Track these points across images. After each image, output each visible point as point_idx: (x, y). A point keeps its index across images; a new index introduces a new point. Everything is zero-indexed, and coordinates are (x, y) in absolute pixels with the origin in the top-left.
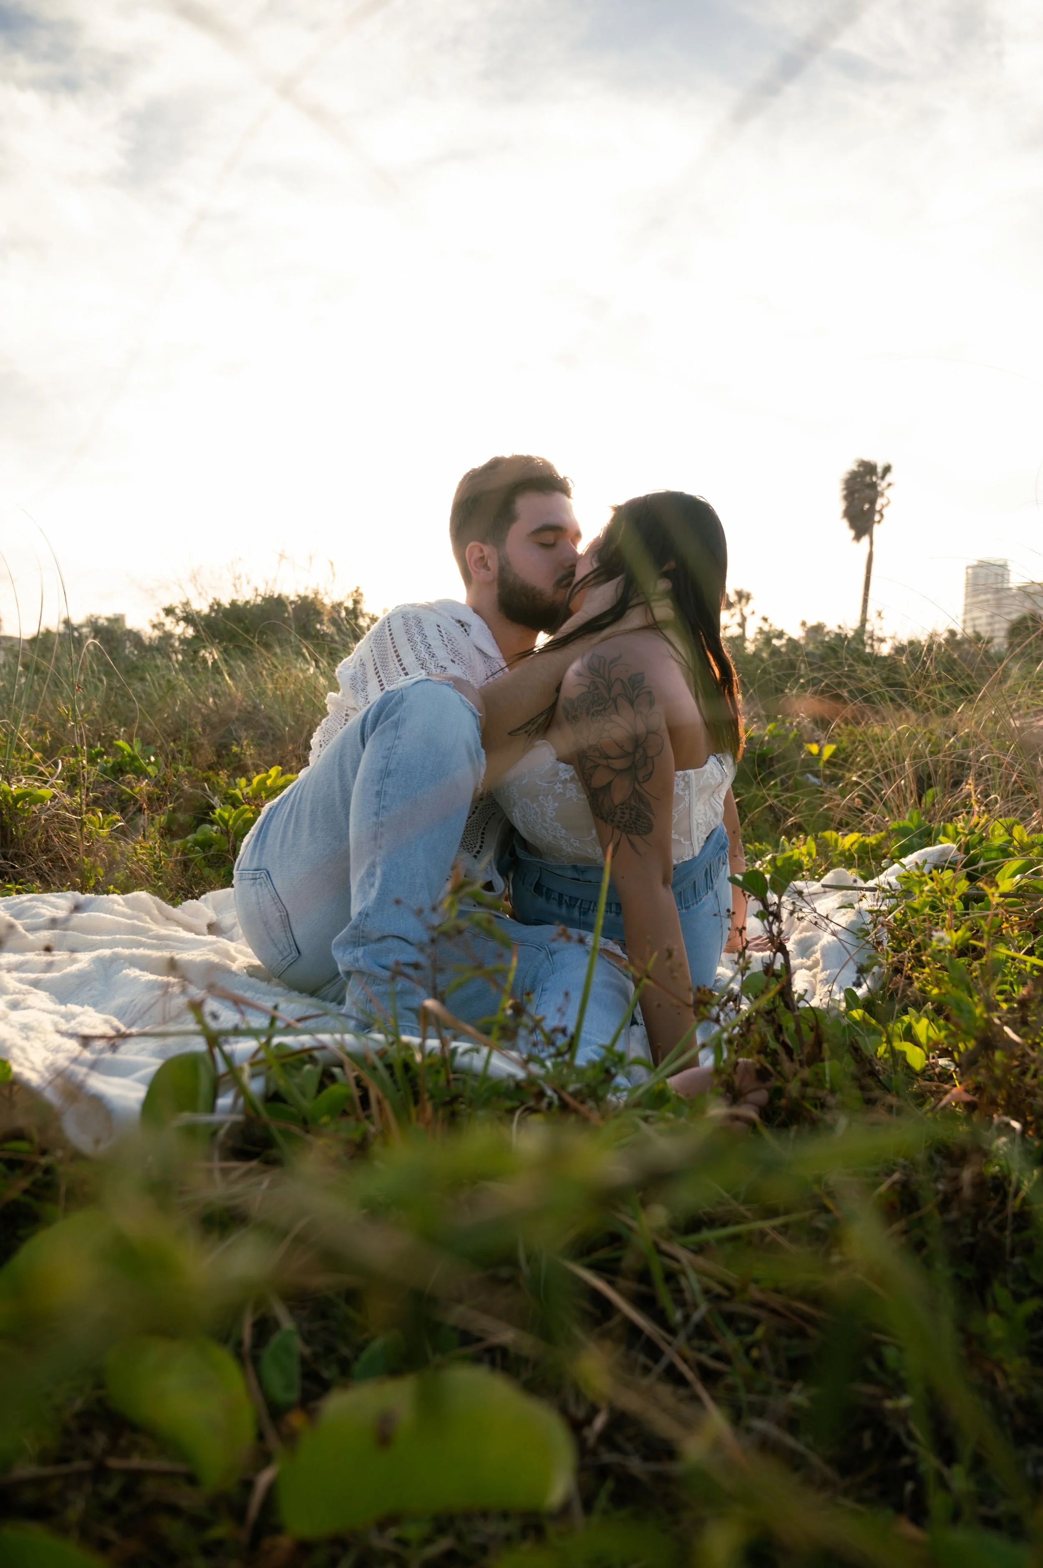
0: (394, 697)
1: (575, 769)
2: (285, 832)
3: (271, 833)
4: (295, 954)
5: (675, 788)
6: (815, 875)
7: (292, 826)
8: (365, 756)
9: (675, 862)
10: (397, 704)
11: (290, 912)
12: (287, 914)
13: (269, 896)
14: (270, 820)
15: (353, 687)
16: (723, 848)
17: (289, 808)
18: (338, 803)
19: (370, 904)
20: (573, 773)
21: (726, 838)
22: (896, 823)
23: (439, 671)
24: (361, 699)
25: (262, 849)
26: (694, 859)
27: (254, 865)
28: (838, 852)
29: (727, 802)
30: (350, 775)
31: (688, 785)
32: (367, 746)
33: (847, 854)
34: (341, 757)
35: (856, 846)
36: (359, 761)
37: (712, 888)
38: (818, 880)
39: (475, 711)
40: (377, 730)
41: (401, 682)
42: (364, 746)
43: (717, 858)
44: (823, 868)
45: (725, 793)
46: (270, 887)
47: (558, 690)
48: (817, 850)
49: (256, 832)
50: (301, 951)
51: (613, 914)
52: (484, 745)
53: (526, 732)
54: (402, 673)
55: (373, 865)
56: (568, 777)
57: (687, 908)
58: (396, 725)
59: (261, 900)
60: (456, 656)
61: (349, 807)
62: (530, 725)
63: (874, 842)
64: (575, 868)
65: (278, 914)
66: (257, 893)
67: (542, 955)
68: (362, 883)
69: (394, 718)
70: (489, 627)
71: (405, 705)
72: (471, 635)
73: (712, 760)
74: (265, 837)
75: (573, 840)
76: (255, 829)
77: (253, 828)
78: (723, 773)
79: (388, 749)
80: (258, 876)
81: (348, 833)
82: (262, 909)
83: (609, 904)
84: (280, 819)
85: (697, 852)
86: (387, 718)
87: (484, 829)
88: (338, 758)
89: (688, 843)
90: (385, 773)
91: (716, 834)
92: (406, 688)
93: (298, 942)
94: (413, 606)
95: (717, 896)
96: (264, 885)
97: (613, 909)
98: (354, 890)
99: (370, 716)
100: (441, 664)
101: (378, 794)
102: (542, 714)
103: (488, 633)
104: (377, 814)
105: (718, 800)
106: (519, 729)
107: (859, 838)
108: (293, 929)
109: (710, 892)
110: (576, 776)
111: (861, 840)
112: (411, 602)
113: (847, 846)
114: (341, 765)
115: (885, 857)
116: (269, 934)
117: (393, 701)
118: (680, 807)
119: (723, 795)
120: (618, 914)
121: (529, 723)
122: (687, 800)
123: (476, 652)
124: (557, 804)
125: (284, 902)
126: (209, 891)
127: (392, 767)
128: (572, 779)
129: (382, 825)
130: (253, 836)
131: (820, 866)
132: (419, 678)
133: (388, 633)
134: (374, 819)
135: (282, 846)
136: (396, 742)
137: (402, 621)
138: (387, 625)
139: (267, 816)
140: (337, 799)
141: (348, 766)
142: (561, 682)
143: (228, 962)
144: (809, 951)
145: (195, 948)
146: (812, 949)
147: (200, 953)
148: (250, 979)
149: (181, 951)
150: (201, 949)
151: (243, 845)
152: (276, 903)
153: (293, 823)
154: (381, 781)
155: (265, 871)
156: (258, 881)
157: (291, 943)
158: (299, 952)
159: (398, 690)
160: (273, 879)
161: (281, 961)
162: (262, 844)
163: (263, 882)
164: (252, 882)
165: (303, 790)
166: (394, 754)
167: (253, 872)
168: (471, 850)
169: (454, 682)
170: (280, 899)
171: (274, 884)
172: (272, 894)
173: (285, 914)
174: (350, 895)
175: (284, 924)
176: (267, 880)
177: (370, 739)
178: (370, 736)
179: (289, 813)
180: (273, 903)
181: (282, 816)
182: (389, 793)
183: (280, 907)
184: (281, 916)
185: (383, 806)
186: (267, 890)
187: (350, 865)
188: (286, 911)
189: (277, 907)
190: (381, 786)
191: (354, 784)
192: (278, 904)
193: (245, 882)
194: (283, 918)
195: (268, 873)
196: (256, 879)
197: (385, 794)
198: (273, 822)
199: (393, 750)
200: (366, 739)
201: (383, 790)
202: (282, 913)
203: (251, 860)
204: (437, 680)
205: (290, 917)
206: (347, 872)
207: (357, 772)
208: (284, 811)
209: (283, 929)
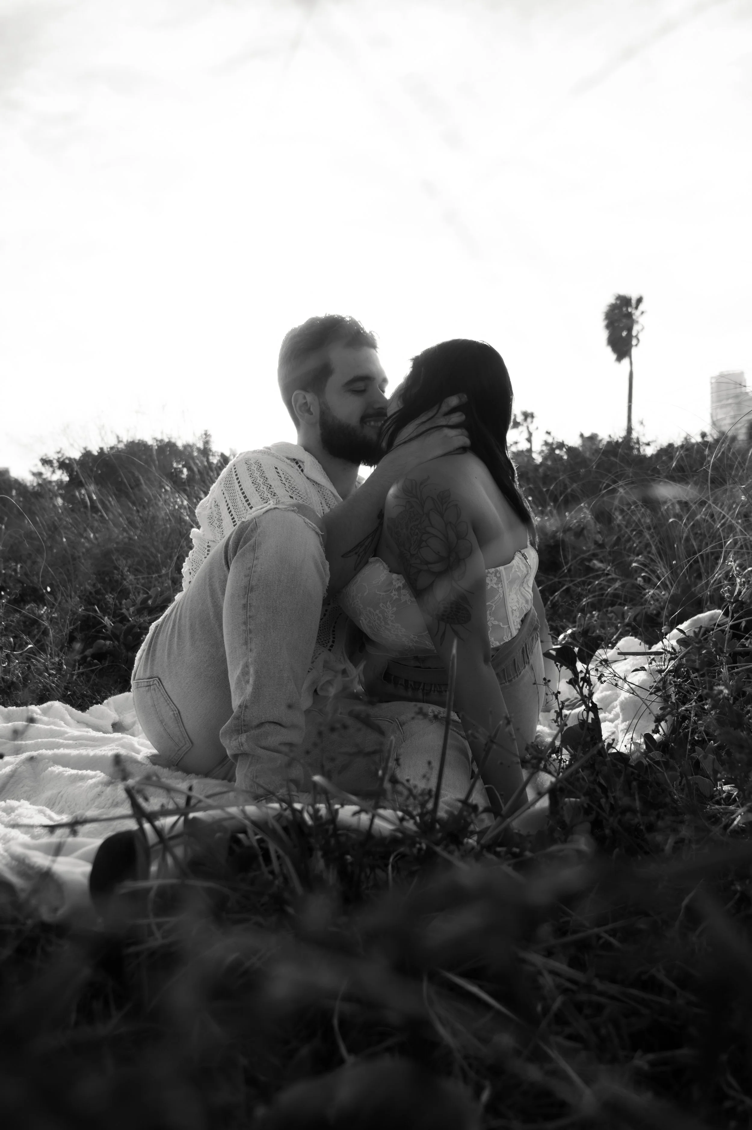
0: (249, 525)
1: (403, 577)
2: (170, 646)
3: (159, 647)
4: (189, 744)
6: (610, 643)
7: (176, 639)
8: (230, 576)
9: (494, 645)
10: (251, 532)
11: (180, 711)
12: (179, 712)
13: (162, 699)
14: (157, 636)
15: (211, 523)
16: (535, 629)
19: (247, 698)
24: (219, 533)
25: (153, 660)
26: (513, 640)
27: (148, 675)
30: (220, 593)
31: (500, 579)
32: (231, 568)
33: (633, 623)
34: (210, 579)
35: (640, 617)
36: (226, 580)
37: (529, 663)
38: (614, 647)
39: (318, 530)
40: (238, 554)
42: (229, 568)
43: (531, 639)
44: (614, 637)
46: (162, 691)
50: (194, 742)
52: (327, 558)
53: (356, 554)
55: (246, 666)
56: (400, 585)
57: (510, 681)
58: (254, 548)
59: (156, 703)
60: (294, 492)
64: (416, 658)
65: (171, 713)
66: (152, 697)
67: (394, 727)
68: (239, 681)
69: (251, 542)
70: (319, 462)
71: (259, 531)
72: (305, 470)
73: (518, 556)
78: (527, 565)
79: (249, 568)
80: (151, 683)
81: (223, 640)
82: (158, 710)
84: (165, 633)
85: (514, 634)
86: (245, 543)
87: (334, 627)
88: (208, 580)
89: (506, 627)
90: (249, 589)
91: (529, 618)
92: (259, 517)
93: (189, 734)
94: (254, 452)
95: (533, 669)
96: (157, 690)
98: (232, 687)
99: (231, 543)
100: (282, 500)
101: (245, 606)
102: (368, 537)
103: (319, 466)
104: (245, 623)
105: (526, 588)
106: (350, 552)
108: (185, 724)
109: (527, 666)
112: (252, 449)
114: (211, 585)
115: (664, 624)
116: (165, 730)
117: (249, 529)
118: (496, 598)
119: (530, 584)
122: (500, 592)
123: (311, 483)
125: (175, 702)
126: (110, 696)
127: (253, 583)
129: (251, 631)
132: (268, 507)
133: (235, 478)
134: (243, 627)
135: (169, 656)
136: (255, 562)
137: (245, 466)
138: (233, 471)
140: (211, 613)
141: (217, 585)
143: (133, 754)
144: (609, 708)
145: (104, 745)
146: (612, 705)
147: (111, 748)
148: (153, 766)
149: (95, 748)
150: (111, 745)
151: (137, 658)
152: (168, 704)
153: (176, 637)
154: (246, 596)
155: (157, 678)
156: (152, 687)
157: (184, 736)
158: (192, 743)
159: (252, 520)
160: (164, 684)
161: (178, 751)
162: (152, 656)
163: (156, 688)
164: (147, 688)
165: (182, 608)
166: (254, 572)
167: (148, 680)
168: (326, 645)
169: (298, 508)
170: (172, 701)
171: (166, 688)
172: (165, 696)
173: (177, 712)
174: (230, 692)
175: (177, 720)
176: (160, 685)
177: (233, 562)
178: (233, 559)
179: (172, 629)
180: (166, 704)
181: (167, 633)
182: (254, 604)
183: (172, 707)
184: (174, 714)
185: (249, 616)
186: (160, 693)
187: (227, 667)
188: (178, 710)
189: (170, 707)
190: (246, 599)
191: (223, 600)
192: (170, 705)
193: (141, 687)
194: (176, 715)
195: (159, 679)
196: (150, 686)
197: (250, 606)
198: (160, 638)
199: (253, 569)
200: (229, 562)
201: (249, 602)
202: (175, 712)
203: (145, 671)
204: (284, 507)
205: (182, 714)
206: (225, 673)
207: (225, 590)
208: (167, 628)
209: (177, 725)
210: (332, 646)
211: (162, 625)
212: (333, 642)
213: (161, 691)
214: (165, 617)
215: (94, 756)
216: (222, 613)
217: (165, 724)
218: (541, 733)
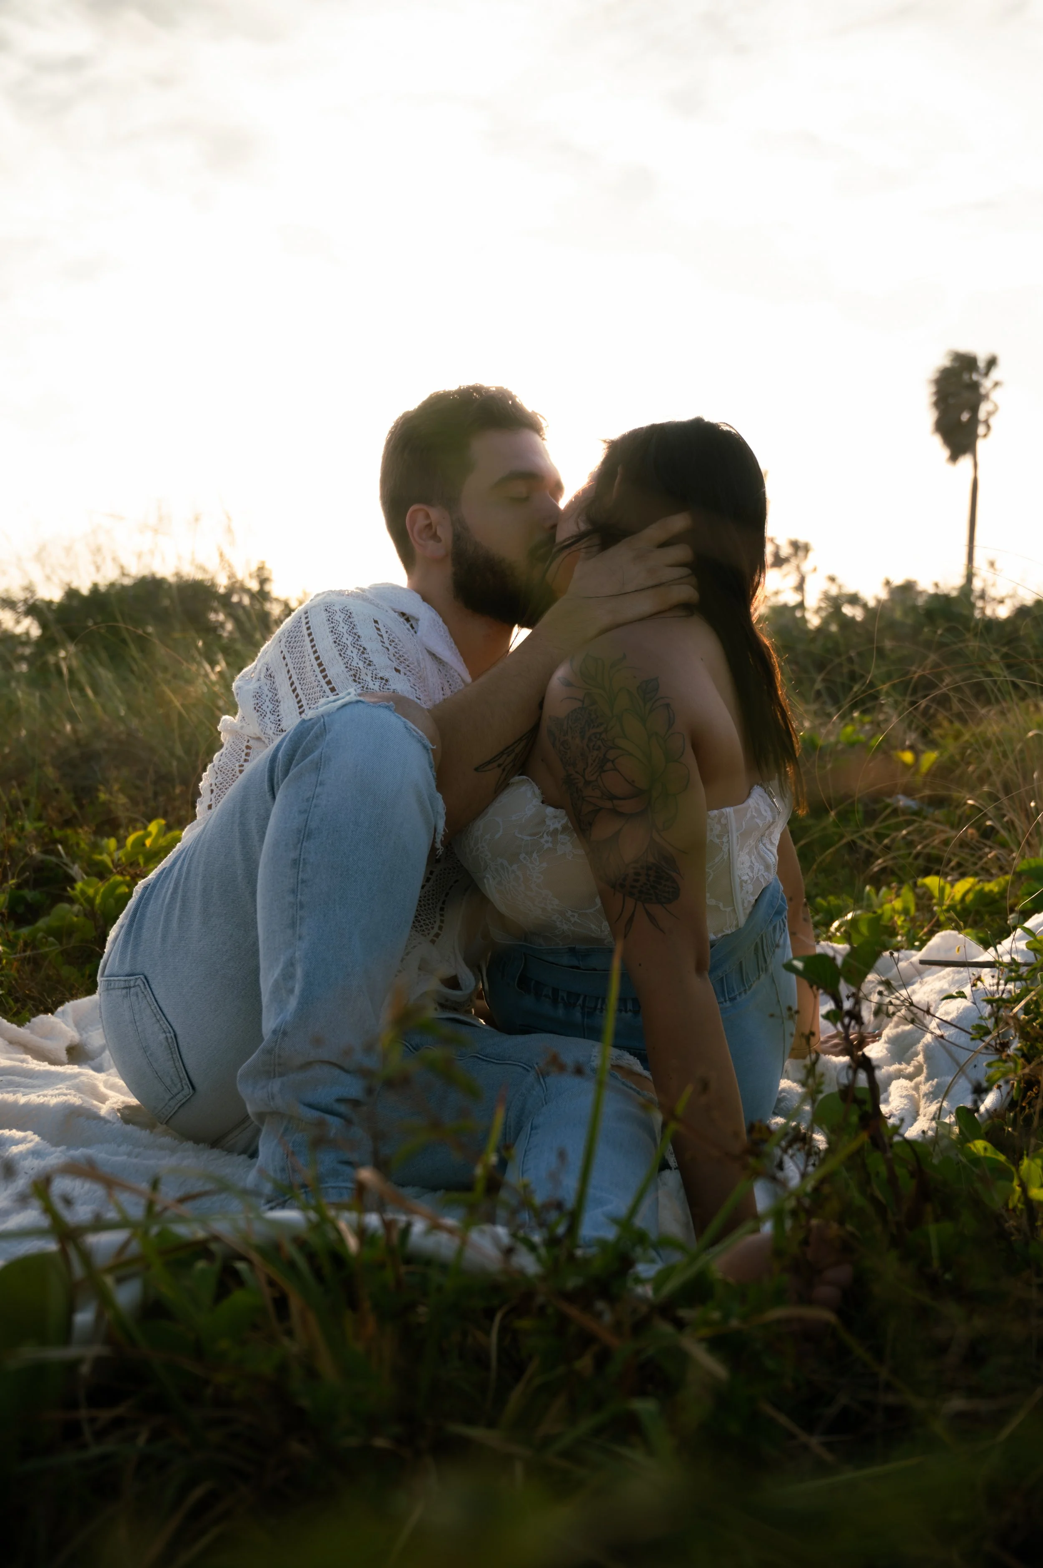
0: (313, 727)
1: (568, 814)
2: (167, 920)
3: (147, 923)
4: (187, 1090)
5: (708, 833)
6: (916, 941)
7: (177, 911)
8: (275, 810)
9: (712, 937)
10: (317, 737)
11: (178, 1032)
12: (175, 1036)
13: (148, 1012)
14: (146, 904)
15: (257, 708)
16: (779, 913)
17: (172, 885)
18: (240, 878)
19: (288, 1018)
20: (565, 820)
21: (782, 899)
22: (1025, 862)
23: (377, 684)
24: (270, 725)
25: (136, 945)
26: (739, 931)
27: (127, 968)
28: (944, 907)
29: (782, 849)
30: (257, 838)
31: (726, 830)
32: (278, 797)
33: (959, 907)
34: (242, 814)
35: (970, 897)
36: (268, 818)
37: (766, 970)
38: (919, 949)
39: (425, 743)
40: (290, 775)
41: (325, 705)
42: (274, 797)
43: (771, 928)
44: (926, 930)
45: (779, 836)
46: (150, 998)
47: (541, 705)
48: (917, 905)
49: (127, 922)
50: (196, 1085)
51: (630, 1014)
52: (439, 788)
53: (499, 766)
54: (326, 688)
55: (291, 963)
56: (559, 826)
57: (732, 1000)
58: (317, 767)
59: (137, 1017)
60: (401, 664)
61: (256, 881)
62: (505, 756)
63: (996, 890)
64: (572, 951)
65: (162, 1036)
66: (131, 1007)
67: (531, 1077)
68: (276, 989)
69: (314, 756)
70: (445, 621)
71: (328, 737)
72: (419, 633)
73: (757, 791)
74: (140, 928)
75: (570, 912)
76: (127, 915)
77: (121, 916)
78: (772, 807)
79: (308, 800)
80: (132, 983)
81: (256, 918)
82: (140, 1029)
83: (622, 1000)
84: (160, 901)
85: (742, 920)
86: (304, 756)
87: (444, 903)
88: (238, 815)
89: (729, 909)
90: (304, 834)
91: (767, 896)
92: (329, 714)
93: (191, 1074)
94: (340, 593)
95: (773, 981)
96: (141, 995)
97: (630, 1006)
98: (265, 998)
99: (280, 755)
100: (381, 675)
101: (295, 863)
102: (521, 739)
103: (443, 628)
104: (294, 892)
105: (769, 846)
106: (489, 762)
107: (973, 885)
108: (183, 1056)
109: (763, 976)
110: (570, 825)
111: (978, 888)
112: (337, 588)
113: (958, 897)
114: (242, 824)
115: (1012, 911)
116: (150, 1064)
117: (312, 733)
118: (717, 860)
119: (776, 838)
120: (636, 1012)
121: (502, 753)
122: (725, 849)
123: (428, 657)
124: (545, 865)
125: (169, 1019)
127: (313, 825)
128: (565, 829)
129: (302, 906)
130: (122, 927)
131: (922, 927)
132: (347, 699)
133: (306, 632)
134: (290, 898)
135: (164, 938)
136: (318, 790)
137: (325, 615)
138: (304, 621)
139: (141, 898)
140: (239, 872)
141: (253, 826)
142: (543, 698)
143: (95, 1102)
144: (909, 1053)
145: (47, 1086)
146: (913, 1050)
147: (57, 1092)
148: (125, 1126)
149: (27, 1090)
150: (58, 1086)
151: (110, 938)
152: (158, 1021)
153: (178, 908)
154: (299, 845)
155: (141, 976)
156: (133, 990)
157: (181, 1075)
158: (193, 1088)
159: (318, 718)
160: (153, 986)
161: (169, 1100)
162: (135, 938)
163: (140, 992)
164: (124, 991)
165: (191, 860)
166: (315, 806)
167: (126, 978)
168: (427, 932)
169: (396, 704)
170: (164, 1015)
171: (156, 993)
172: (153, 1007)
173: (172, 1035)
174: (261, 1006)
175: (170, 1049)
176: (145, 988)
177: (281, 787)
178: (282, 782)
179: (172, 894)
180: (154, 1019)
181: (164, 900)
182: (311, 861)
183: (164, 1026)
184: (167, 1038)
185: (302, 879)
186: (145, 1001)
187: (259, 964)
188: (174, 1031)
189: (161, 1026)
190: (298, 852)
191: (261, 850)
192: (161, 1022)
193: (114, 989)
194: (170, 1040)
195: (146, 978)
196: (130, 988)
197: (305, 864)
198: (150, 908)
199: (314, 801)
200: (276, 786)
201: (302, 857)
202: (168, 1035)
203: (122, 961)
204: (373, 700)
205: (180, 1039)
206: (255, 972)
207: (264, 833)
208: (165, 890)
209: (170, 1056)
210: (437, 935)
211: (154, 886)
212: (440, 928)
213: (148, 998)
214: (162, 873)
215: (26, 1105)
216: (257, 872)
217: (151, 1055)
218: (788, 1093)
